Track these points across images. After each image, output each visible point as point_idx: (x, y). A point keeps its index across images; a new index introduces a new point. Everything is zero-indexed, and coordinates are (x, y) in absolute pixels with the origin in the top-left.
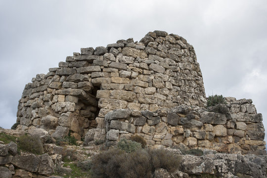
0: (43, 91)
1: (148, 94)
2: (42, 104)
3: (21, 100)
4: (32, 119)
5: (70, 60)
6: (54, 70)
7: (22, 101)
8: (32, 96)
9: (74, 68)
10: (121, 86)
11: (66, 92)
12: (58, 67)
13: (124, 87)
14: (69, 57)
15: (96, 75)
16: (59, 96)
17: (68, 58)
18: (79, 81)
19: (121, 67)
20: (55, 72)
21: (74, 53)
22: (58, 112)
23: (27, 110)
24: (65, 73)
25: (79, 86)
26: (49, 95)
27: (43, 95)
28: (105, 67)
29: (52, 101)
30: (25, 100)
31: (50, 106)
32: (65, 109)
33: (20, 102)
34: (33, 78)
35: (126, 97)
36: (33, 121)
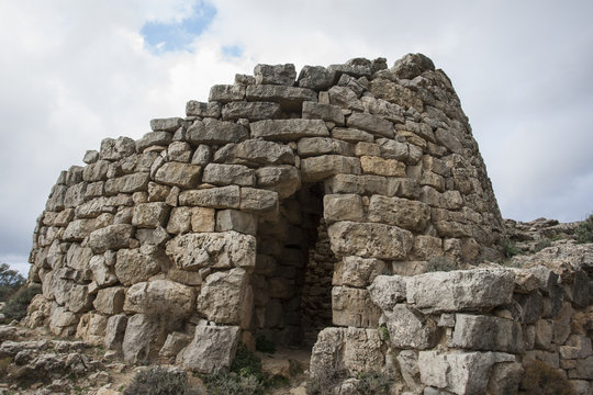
0: (131, 194)
1: (453, 210)
2: (127, 235)
3: (43, 218)
4: (92, 287)
5: (225, 95)
6: (169, 125)
7: (46, 221)
8: (86, 209)
9: (241, 121)
10: (392, 185)
11: (220, 197)
12: (184, 117)
13: (400, 188)
14: (223, 87)
15: (316, 145)
16: (195, 210)
17: (218, 89)
18: (263, 162)
19: (380, 129)
20: (171, 132)
21: (237, 76)
22: (194, 269)
23: (69, 253)
24: (211, 134)
25: (263, 180)
26: (157, 207)
27: (131, 204)
28: (338, 125)
29: (165, 226)
30: (60, 218)
31: (162, 247)
32: (224, 260)
33: (41, 223)
34: (88, 152)
35: (409, 217)
36: (94, 295)
